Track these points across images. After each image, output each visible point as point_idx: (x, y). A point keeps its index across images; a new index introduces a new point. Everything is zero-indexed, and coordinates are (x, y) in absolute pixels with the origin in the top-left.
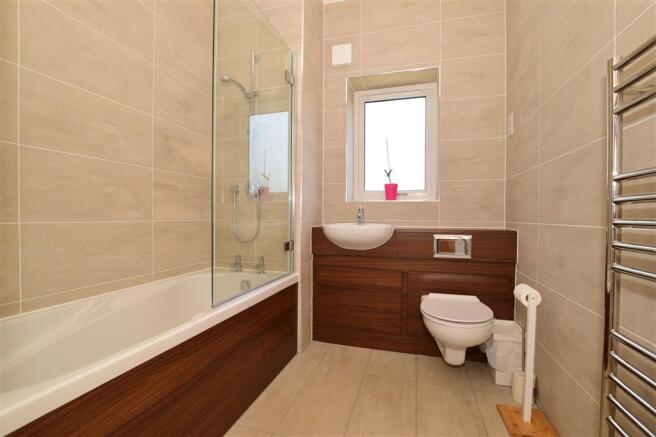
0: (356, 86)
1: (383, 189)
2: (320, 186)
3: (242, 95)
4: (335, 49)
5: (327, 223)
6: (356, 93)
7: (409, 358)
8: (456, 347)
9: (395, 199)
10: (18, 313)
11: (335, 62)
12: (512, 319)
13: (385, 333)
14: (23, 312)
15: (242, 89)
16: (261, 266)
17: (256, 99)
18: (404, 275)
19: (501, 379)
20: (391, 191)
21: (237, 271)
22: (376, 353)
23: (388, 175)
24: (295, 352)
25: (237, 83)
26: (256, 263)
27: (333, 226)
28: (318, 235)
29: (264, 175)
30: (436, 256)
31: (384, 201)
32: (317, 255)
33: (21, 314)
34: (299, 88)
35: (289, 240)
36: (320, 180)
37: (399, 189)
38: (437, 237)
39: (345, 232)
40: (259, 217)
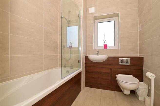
0: (95, 18)
1: (103, 46)
2: (86, 45)
3: (66, 21)
4: (90, 9)
5: (89, 55)
6: (95, 20)
7: (113, 92)
8: (127, 90)
9: (107, 48)
10: (9, 80)
11: (90, 12)
12: (142, 82)
13: (106, 85)
14: (10, 80)
15: (66, 20)
16: (71, 67)
17: (70, 22)
18: (111, 69)
19: (140, 99)
20: (105, 46)
21: (65, 68)
22: (103, 90)
23: (105, 42)
24: (81, 90)
25: (65, 18)
26: (70, 66)
27: (90, 56)
28: (86, 58)
29: (71, 43)
30: (120, 64)
31: (104, 49)
32: (86, 64)
33: (10, 81)
34: (82, 19)
35: (79, 60)
36: (86, 44)
37: (108, 46)
38: (120, 59)
39: (93, 57)
40: (71, 53)
